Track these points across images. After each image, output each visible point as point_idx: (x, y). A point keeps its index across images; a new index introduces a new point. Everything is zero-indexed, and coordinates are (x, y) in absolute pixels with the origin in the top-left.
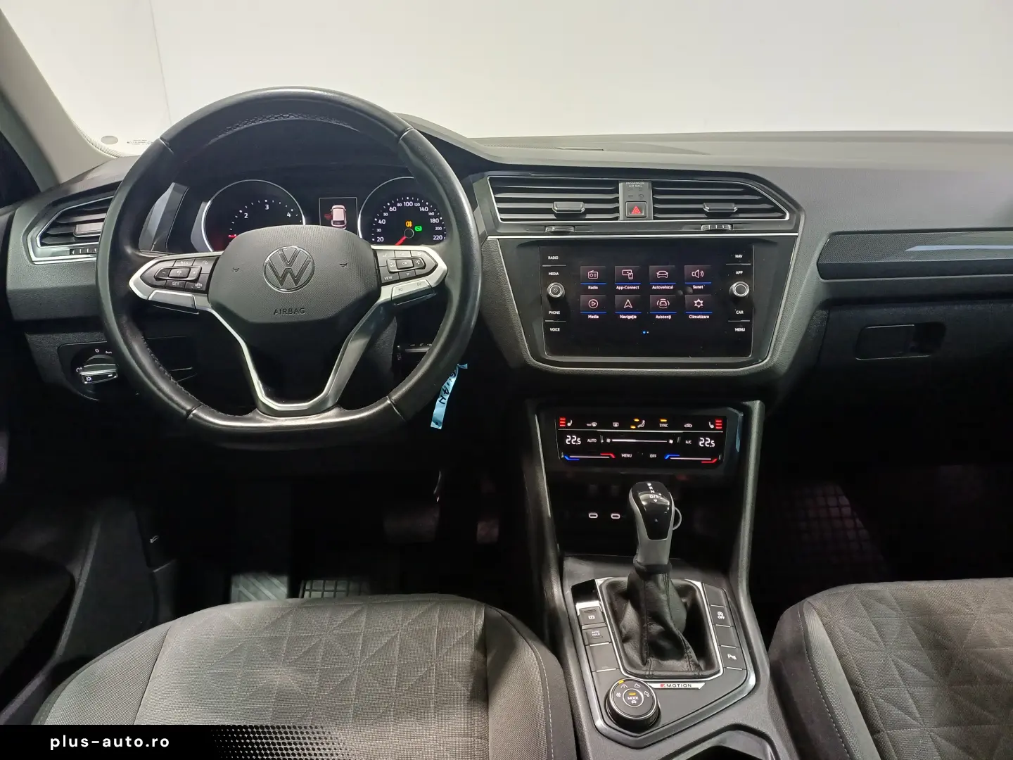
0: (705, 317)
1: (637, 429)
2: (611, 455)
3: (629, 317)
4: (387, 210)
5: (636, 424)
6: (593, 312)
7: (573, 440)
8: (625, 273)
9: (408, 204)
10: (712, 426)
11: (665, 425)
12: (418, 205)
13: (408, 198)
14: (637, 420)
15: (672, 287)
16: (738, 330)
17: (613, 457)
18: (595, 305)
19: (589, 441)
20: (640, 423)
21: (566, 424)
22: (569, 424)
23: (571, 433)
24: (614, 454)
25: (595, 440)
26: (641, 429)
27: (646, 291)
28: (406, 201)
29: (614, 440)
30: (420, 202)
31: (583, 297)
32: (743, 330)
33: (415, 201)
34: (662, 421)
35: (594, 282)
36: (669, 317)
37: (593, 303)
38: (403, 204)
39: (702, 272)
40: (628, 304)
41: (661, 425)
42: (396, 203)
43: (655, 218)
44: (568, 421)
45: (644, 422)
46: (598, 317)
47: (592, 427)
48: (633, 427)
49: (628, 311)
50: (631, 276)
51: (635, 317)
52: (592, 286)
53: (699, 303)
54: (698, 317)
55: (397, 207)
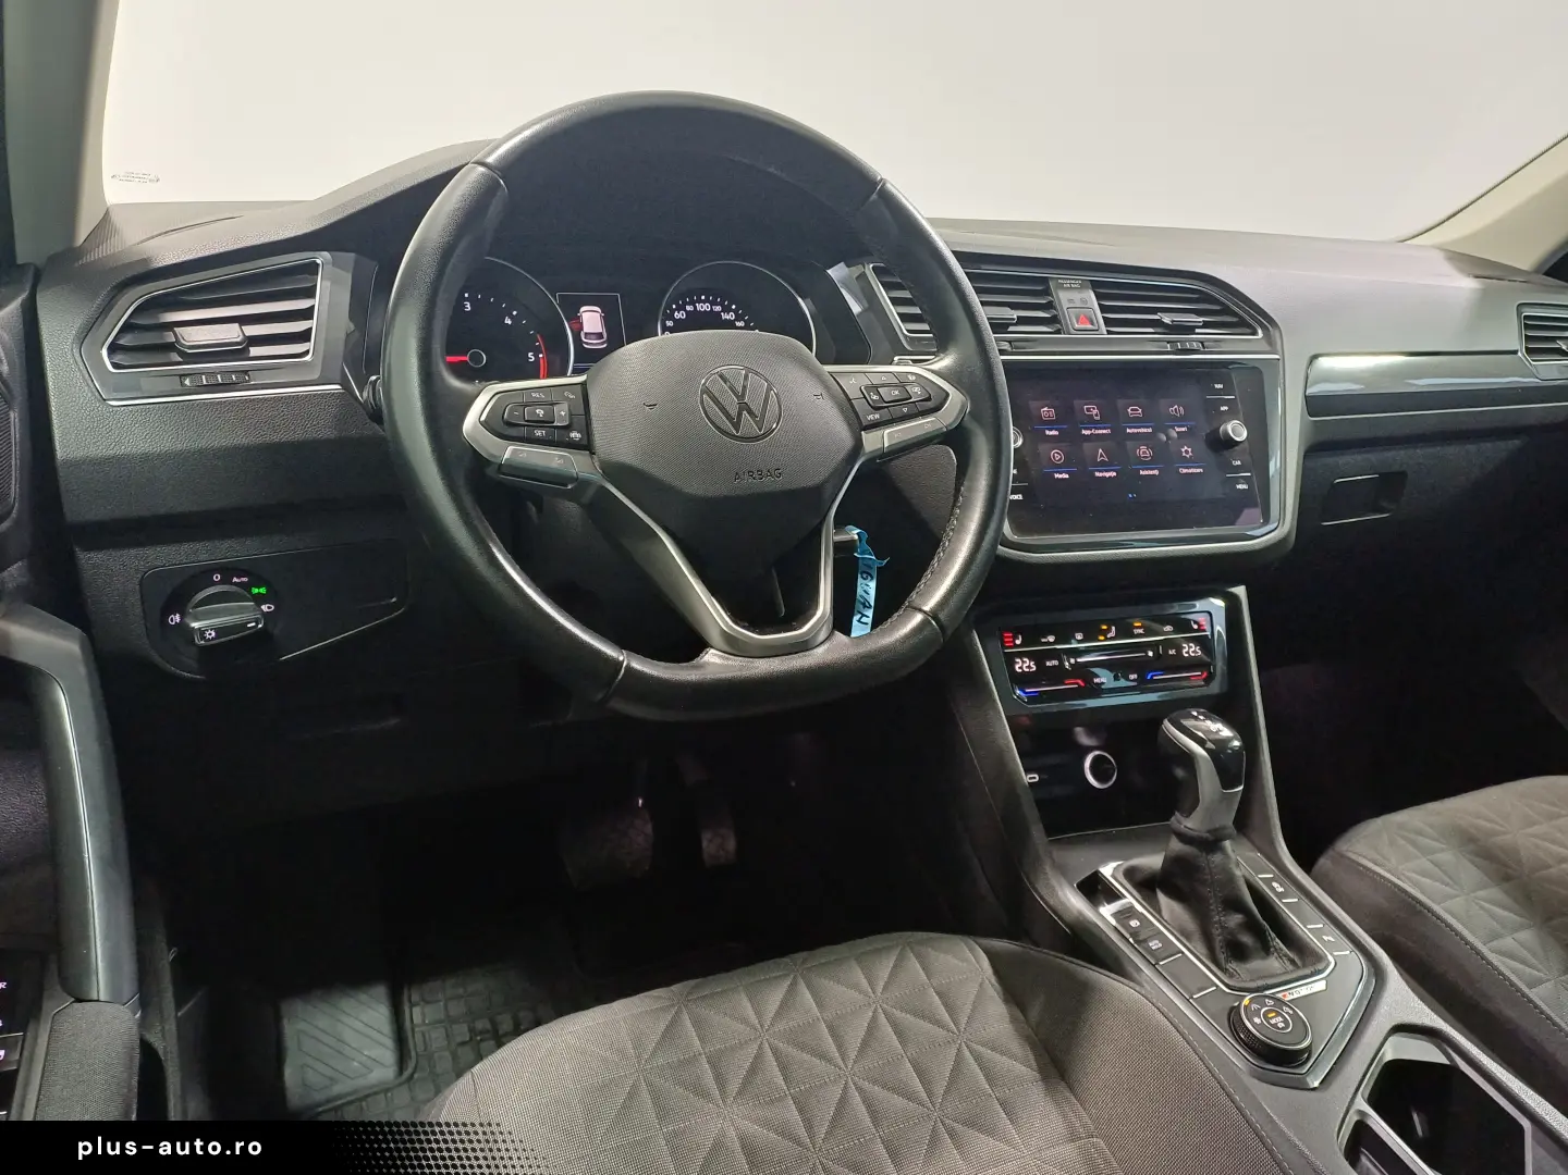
0: (1198, 470)
1: (1106, 639)
2: (1079, 681)
3: (1107, 475)
4: (671, 317)
5: (1105, 633)
6: (1059, 468)
7: (1024, 665)
8: (1088, 410)
9: (703, 307)
10: (1196, 627)
11: (1141, 631)
12: (718, 308)
13: (703, 297)
14: (1105, 627)
15: (1150, 430)
16: (1239, 487)
17: (1082, 684)
18: (1060, 459)
19: (1048, 664)
20: (1109, 630)
21: (1014, 641)
22: (1018, 642)
23: (1021, 655)
24: (1084, 681)
25: (1055, 663)
26: (1111, 639)
27: (1119, 437)
28: (700, 301)
29: (1079, 660)
30: (721, 304)
31: (1042, 448)
32: (1245, 487)
33: (713, 303)
34: (1136, 625)
35: (1051, 424)
36: (1156, 472)
37: (1057, 455)
38: (695, 307)
39: (1181, 408)
40: (1102, 456)
41: (1136, 631)
42: (685, 304)
43: (1109, 332)
44: (1015, 638)
45: (1113, 628)
46: (1067, 476)
47: (1049, 643)
48: (1102, 638)
49: (1104, 466)
50: (1096, 415)
51: (1115, 474)
52: (1050, 430)
53: (1187, 452)
54: (1191, 471)
55: (685, 310)
